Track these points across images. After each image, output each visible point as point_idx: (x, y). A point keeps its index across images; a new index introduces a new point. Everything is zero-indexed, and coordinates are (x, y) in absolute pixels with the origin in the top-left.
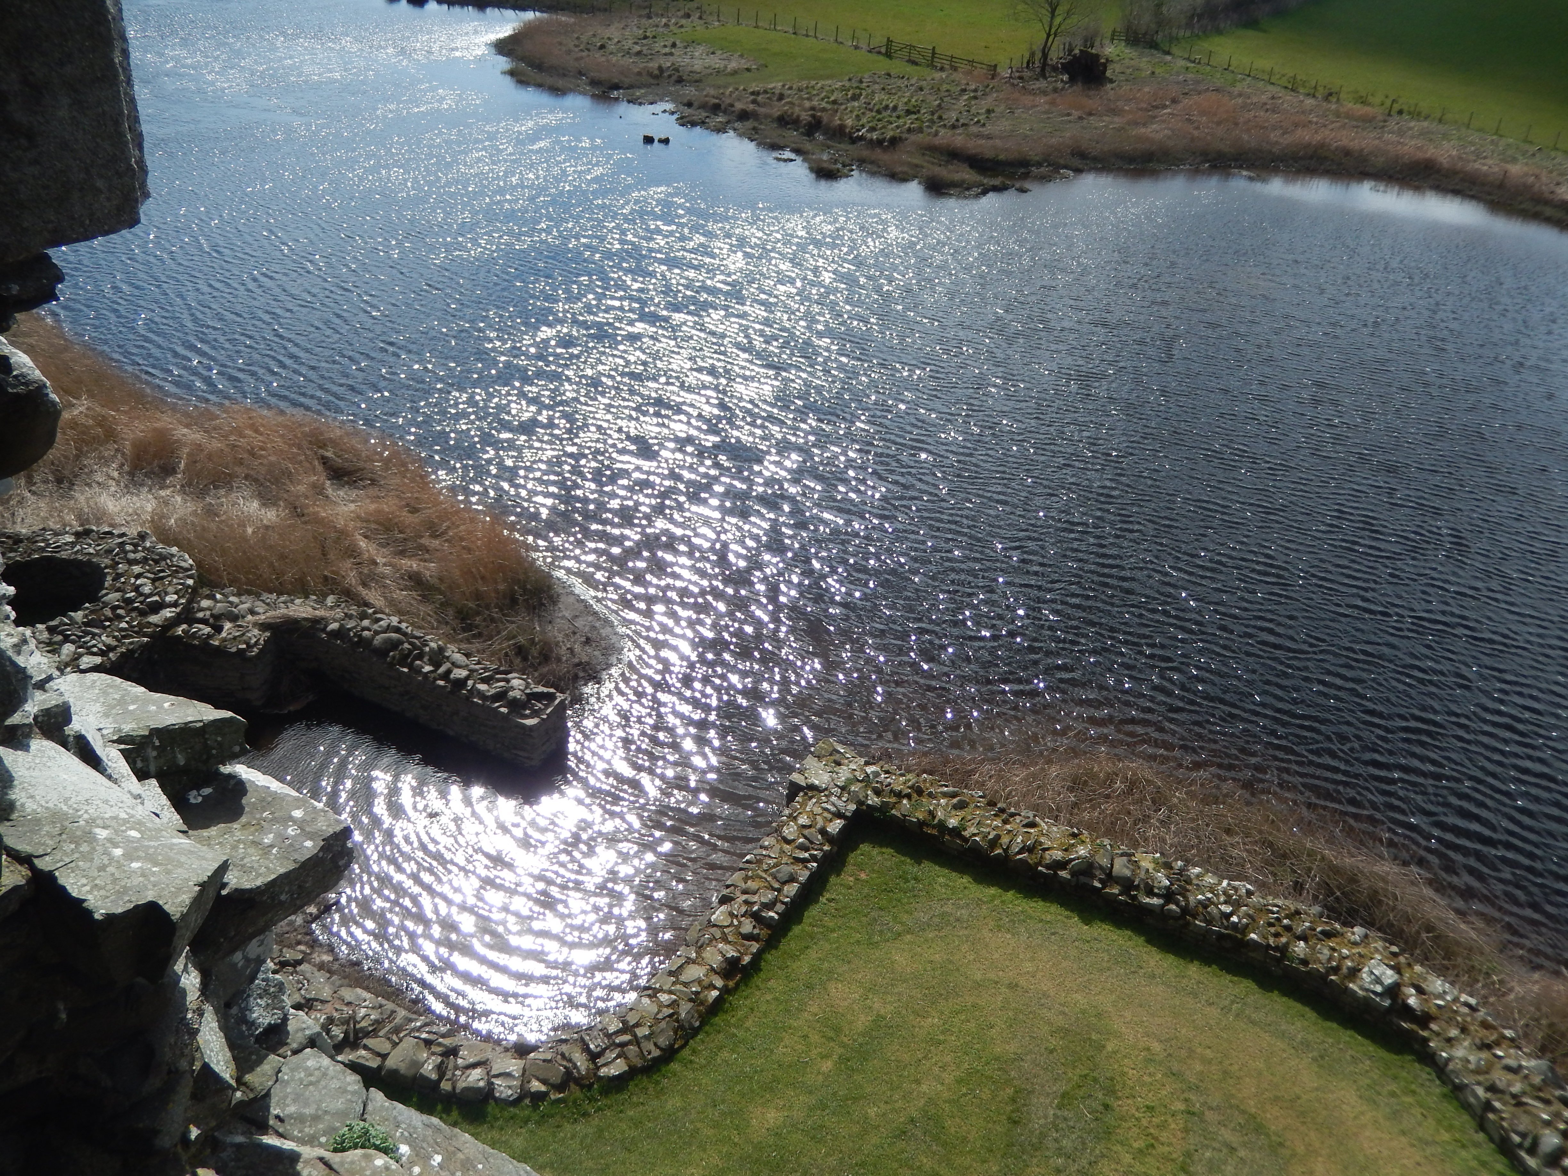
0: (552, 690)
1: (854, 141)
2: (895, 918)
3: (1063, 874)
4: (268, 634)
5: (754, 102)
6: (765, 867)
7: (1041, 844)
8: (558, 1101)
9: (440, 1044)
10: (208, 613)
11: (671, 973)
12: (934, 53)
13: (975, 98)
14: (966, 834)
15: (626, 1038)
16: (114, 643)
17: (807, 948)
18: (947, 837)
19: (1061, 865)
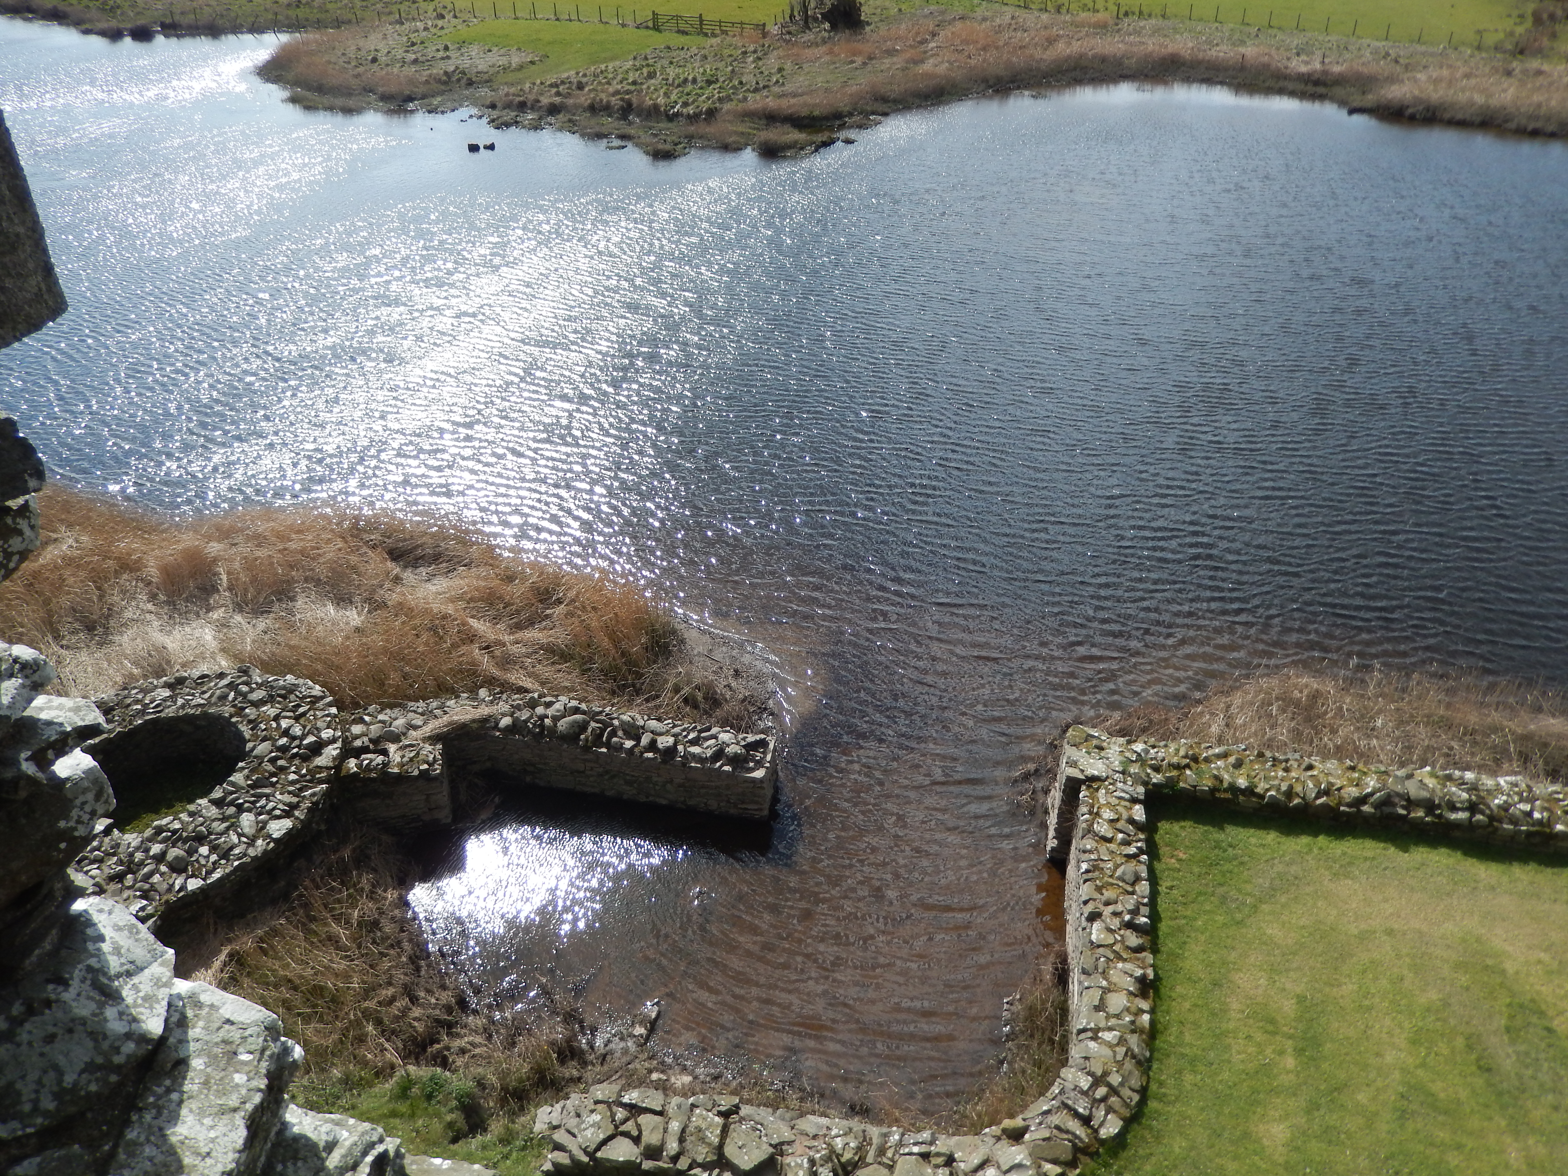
0: (759, 736)
1: (671, 118)
2: (1239, 891)
3: (1366, 808)
4: (439, 746)
5: (558, 94)
6: (1109, 872)
7: (1332, 784)
9: (938, 1155)
10: (366, 739)
12: (700, 21)
13: (759, 59)
14: (1259, 790)
15: (1102, 1090)
16: (295, 800)
17: (1185, 943)
18: (1241, 798)
19: (1363, 800)
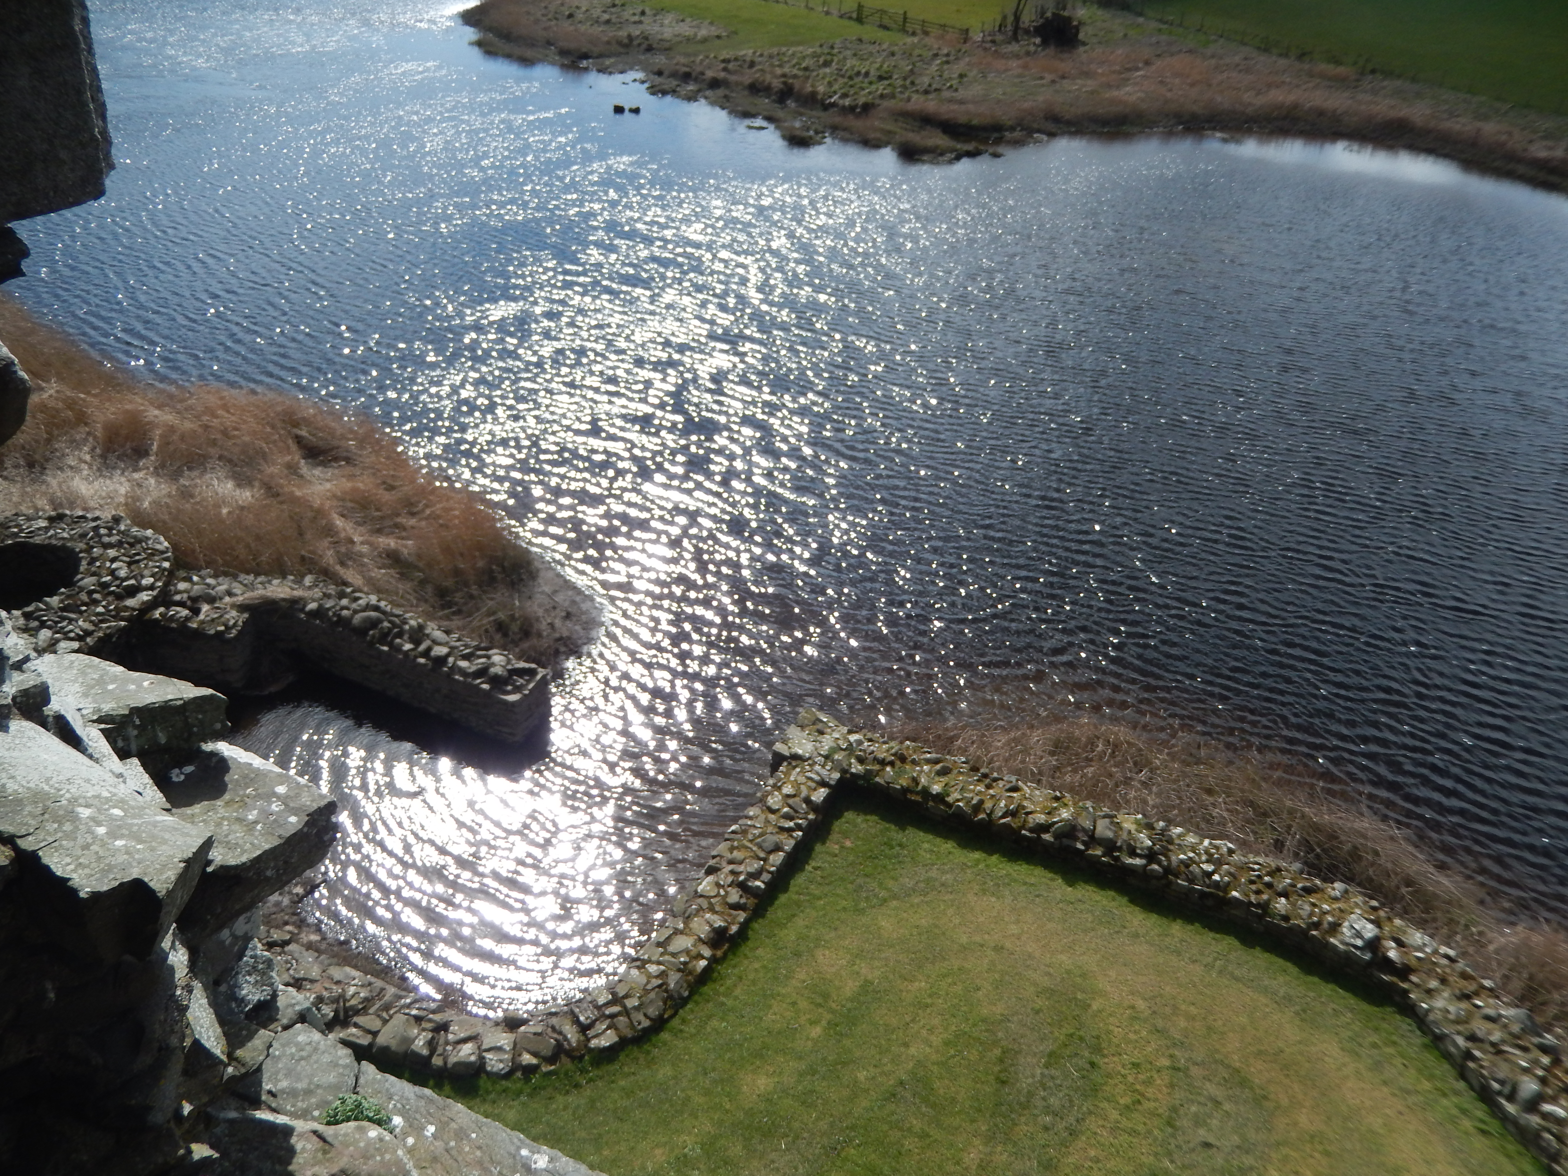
0: (533, 666)
1: (826, 107)
2: (880, 884)
3: (1047, 837)
4: (246, 615)
5: (725, 69)
6: (750, 837)
7: (1024, 807)
8: (550, 1073)
9: (430, 1021)
10: (185, 596)
11: (659, 944)
12: (905, 19)
13: (947, 62)
14: (950, 799)
15: (616, 1009)
16: (91, 627)
17: (794, 916)
18: (931, 803)
19: (1044, 828)
